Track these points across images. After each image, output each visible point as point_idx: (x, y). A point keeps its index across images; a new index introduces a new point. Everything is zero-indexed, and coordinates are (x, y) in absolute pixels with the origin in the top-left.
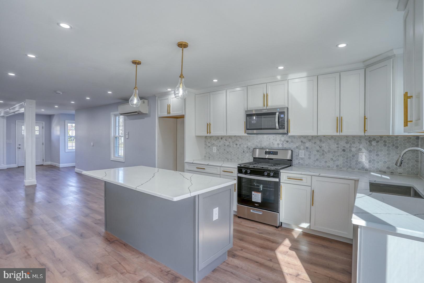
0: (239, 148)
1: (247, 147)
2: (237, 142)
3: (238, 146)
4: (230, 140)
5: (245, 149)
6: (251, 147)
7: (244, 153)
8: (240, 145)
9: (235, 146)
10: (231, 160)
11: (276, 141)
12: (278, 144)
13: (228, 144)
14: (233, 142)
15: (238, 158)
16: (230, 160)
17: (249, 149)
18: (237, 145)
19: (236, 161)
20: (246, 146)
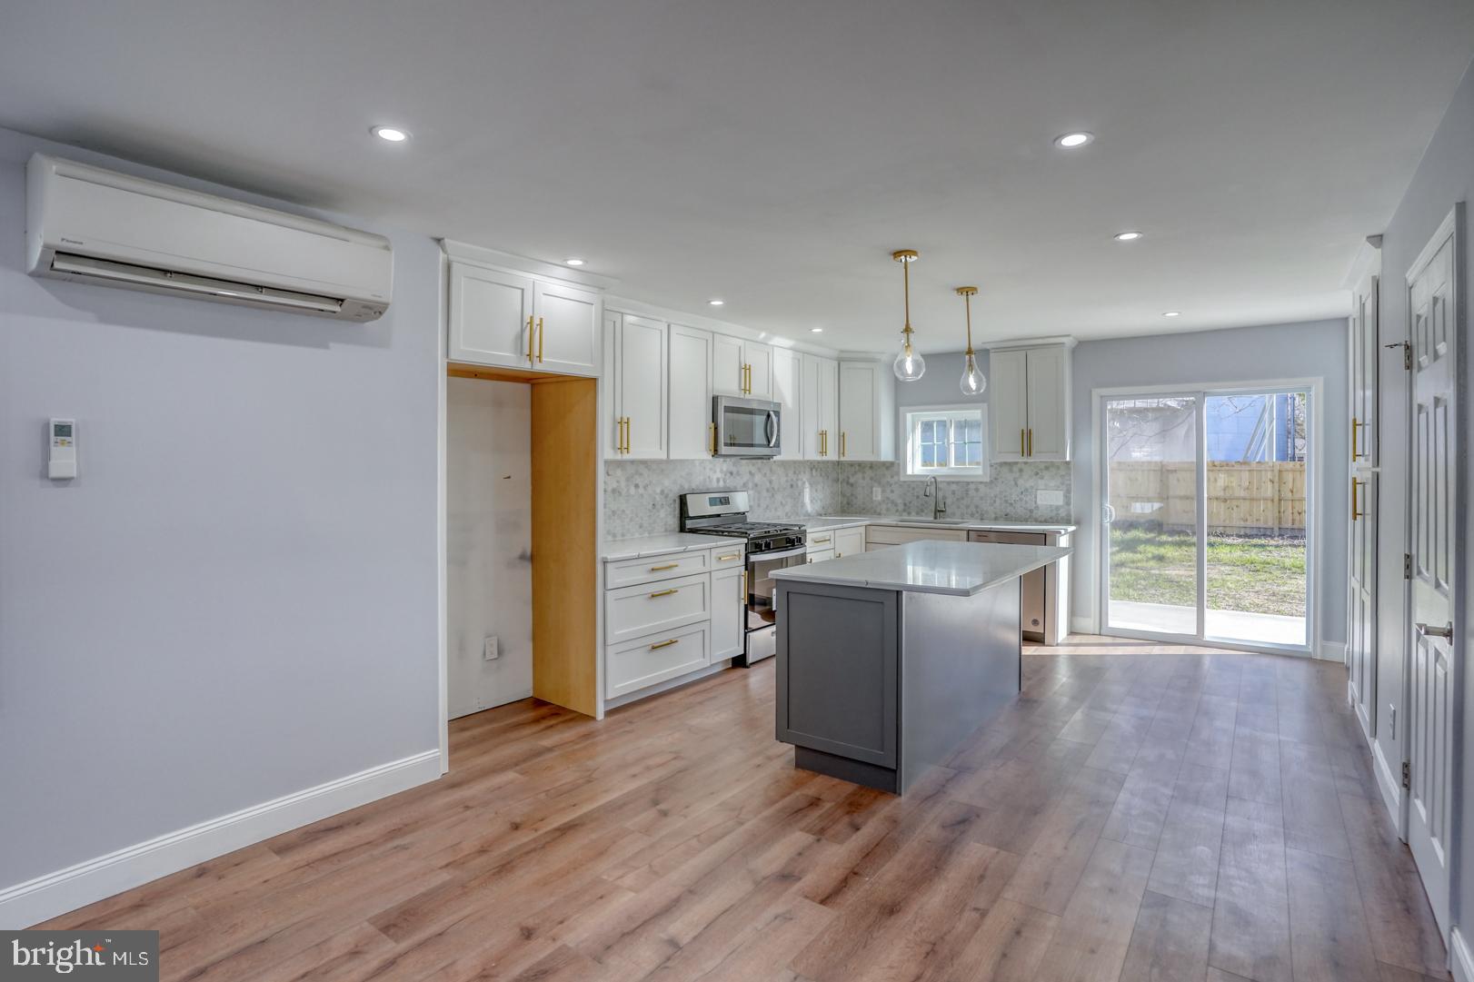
0: (642, 495)
1: (662, 492)
2: (638, 480)
3: (641, 490)
4: (619, 472)
5: (658, 498)
6: (671, 490)
7: (654, 511)
8: (645, 487)
9: (633, 491)
10: (623, 535)
11: (715, 472)
12: (718, 480)
13: (615, 485)
14: (628, 480)
15: (641, 527)
16: (619, 538)
17: (666, 497)
18: (637, 486)
19: (637, 535)
20: (658, 491)
